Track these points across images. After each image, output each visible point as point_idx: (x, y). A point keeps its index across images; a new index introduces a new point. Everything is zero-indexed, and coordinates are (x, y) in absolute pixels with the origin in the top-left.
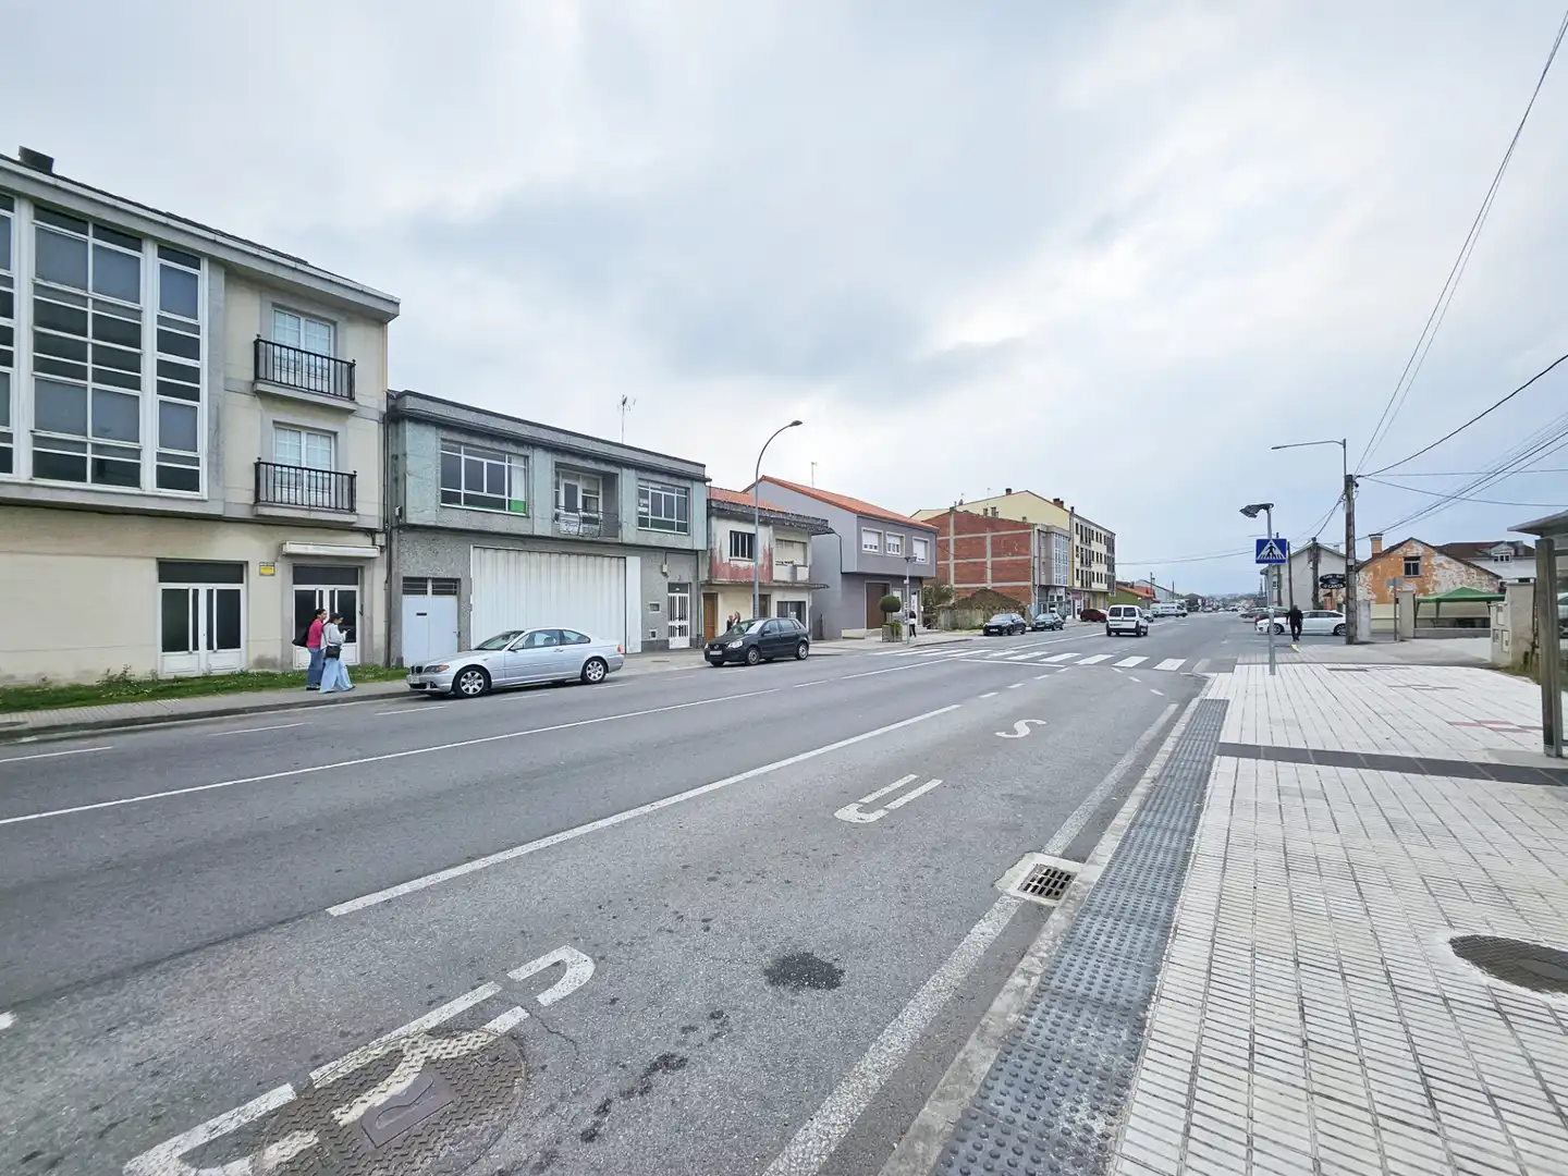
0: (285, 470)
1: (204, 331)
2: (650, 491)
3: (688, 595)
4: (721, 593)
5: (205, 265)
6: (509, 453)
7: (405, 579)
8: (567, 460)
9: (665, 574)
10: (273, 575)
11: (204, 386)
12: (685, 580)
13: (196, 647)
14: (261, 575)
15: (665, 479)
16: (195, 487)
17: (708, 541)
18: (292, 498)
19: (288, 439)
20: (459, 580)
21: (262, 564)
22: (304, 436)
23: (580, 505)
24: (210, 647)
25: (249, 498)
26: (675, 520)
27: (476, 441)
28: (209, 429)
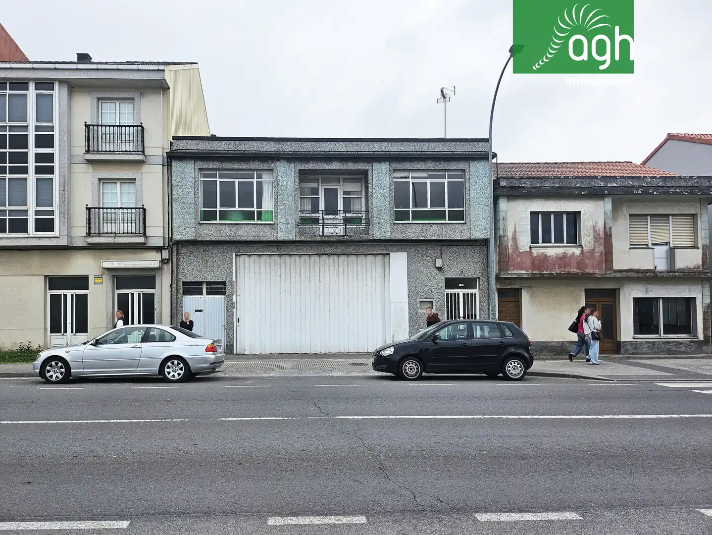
0: (109, 210)
1: (56, 129)
2: (411, 181)
3: (476, 291)
4: (526, 287)
5: (56, 86)
6: (257, 170)
7: (184, 283)
8: (311, 166)
9: (440, 269)
10: (101, 283)
11: (56, 164)
12: (470, 273)
13: (65, 331)
14: (95, 284)
15: (430, 165)
16: (52, 229)
17: (496, 228)
18: (113, 229)
19: (109, 189)
20: (224, 283)
21: (95, 277)
22: (119, 185)
23: (340, 207)
24: (72, 332)
25: (83, 231)
26: (446, 209)
27: (227, 165)
28: (60, 190)
